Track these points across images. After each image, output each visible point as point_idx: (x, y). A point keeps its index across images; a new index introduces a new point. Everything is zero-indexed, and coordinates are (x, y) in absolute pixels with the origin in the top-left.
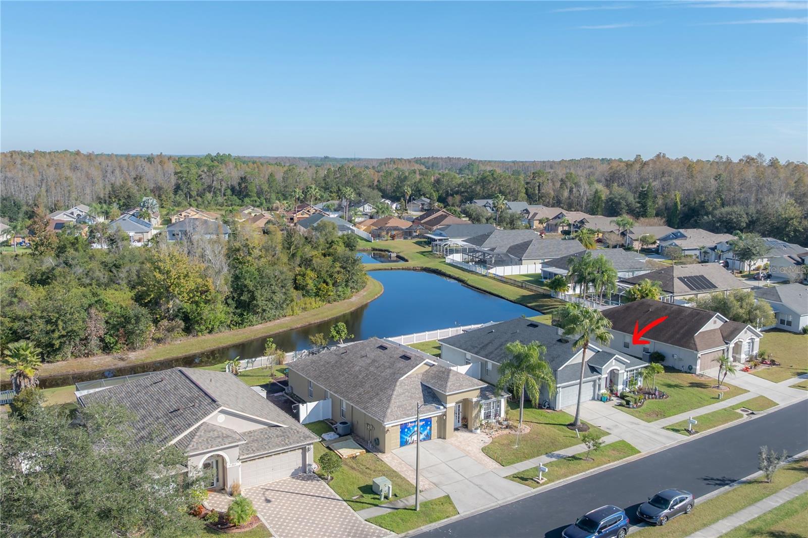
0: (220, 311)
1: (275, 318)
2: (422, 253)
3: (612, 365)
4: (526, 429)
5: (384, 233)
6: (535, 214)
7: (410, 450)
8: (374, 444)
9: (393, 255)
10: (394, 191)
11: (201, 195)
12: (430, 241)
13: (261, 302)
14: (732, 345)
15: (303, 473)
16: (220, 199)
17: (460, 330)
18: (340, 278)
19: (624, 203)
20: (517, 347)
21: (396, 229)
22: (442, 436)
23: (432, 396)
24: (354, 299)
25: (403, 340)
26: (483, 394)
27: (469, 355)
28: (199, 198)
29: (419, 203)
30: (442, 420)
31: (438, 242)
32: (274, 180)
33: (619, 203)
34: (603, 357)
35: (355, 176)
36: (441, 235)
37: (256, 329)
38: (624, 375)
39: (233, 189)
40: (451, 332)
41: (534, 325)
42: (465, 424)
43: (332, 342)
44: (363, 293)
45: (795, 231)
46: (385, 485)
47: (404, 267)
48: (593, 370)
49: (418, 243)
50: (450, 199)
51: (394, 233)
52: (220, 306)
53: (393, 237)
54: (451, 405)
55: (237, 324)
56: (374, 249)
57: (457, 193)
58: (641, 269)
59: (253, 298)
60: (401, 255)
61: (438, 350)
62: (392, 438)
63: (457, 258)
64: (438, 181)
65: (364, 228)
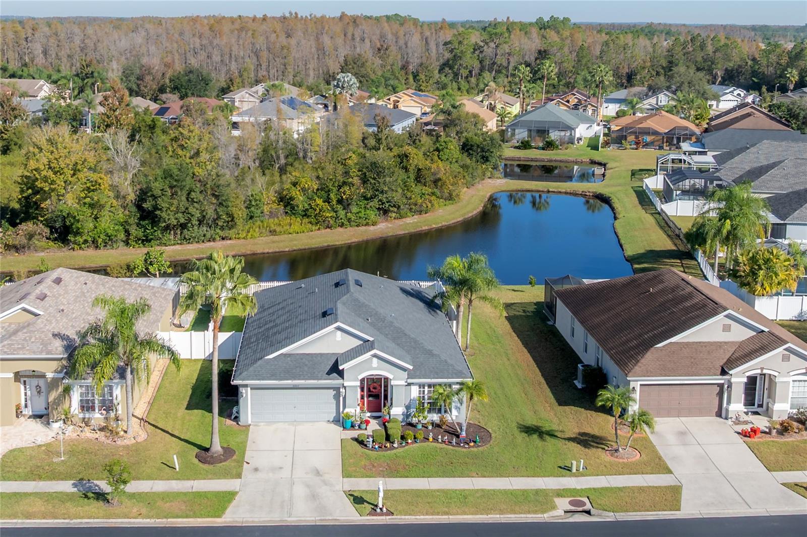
47: (568, 191)
53: (637, 145)
56: (592, 162)
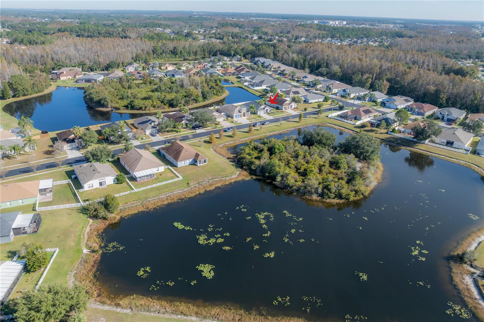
0: (200, 99)
1: (210, 100)
2: (238, 81)
3: (267, 108)
4: (252, 117)
5: (227, 74)
6: (272, 66)
7: (237, 119)
8: (232, 118)
9: (230, 82)
10: (227, 52)
11: (161, 54)
12: (240, 78)
13: (207, 97)
14: (290, 105)
15: (224, 120)
16: (168, 56)
17: (245, 103)
18: (221, 91)
19: (299, 63)
20: (251, 105)
21: (230, 73)
22: (241, 117)
23: (239, 112)
24: (223, 96)
25: (235, 104)
26: (247, 112)
27: (246, 107)
28: (161, 56)
29: (236, 58)
30: (241, 115)
31: (242, 78)
32: (186, 48)
33: (298, 63)
34: (265, 107)
35: (214, 46)
36: (243, 75)
37: (207, 102)
38: (269, 110)
39: (171, 51)
40: (243, 103)
41: (256, 102)
42: (244, 116)
43: (223, 105)
44: (225, 94)
45: (338, 76)
46: (234, 121)
47: (233, 86)
48: (264, 109)
49: (237, 78)
50: (247, 56)
51: (230, 74)
52: (201, 98)
53: (230, 75)
54: (242, 113)
55: (203, 101)
56: (225, 79)
57: (250, 53)
58: (289, 88)
59: (206, 96)
60: (232, 82)
61: (241, 106)
62: (234, 117)
63: (246, 84)
64: (243, 49)
65: (221, 72)
